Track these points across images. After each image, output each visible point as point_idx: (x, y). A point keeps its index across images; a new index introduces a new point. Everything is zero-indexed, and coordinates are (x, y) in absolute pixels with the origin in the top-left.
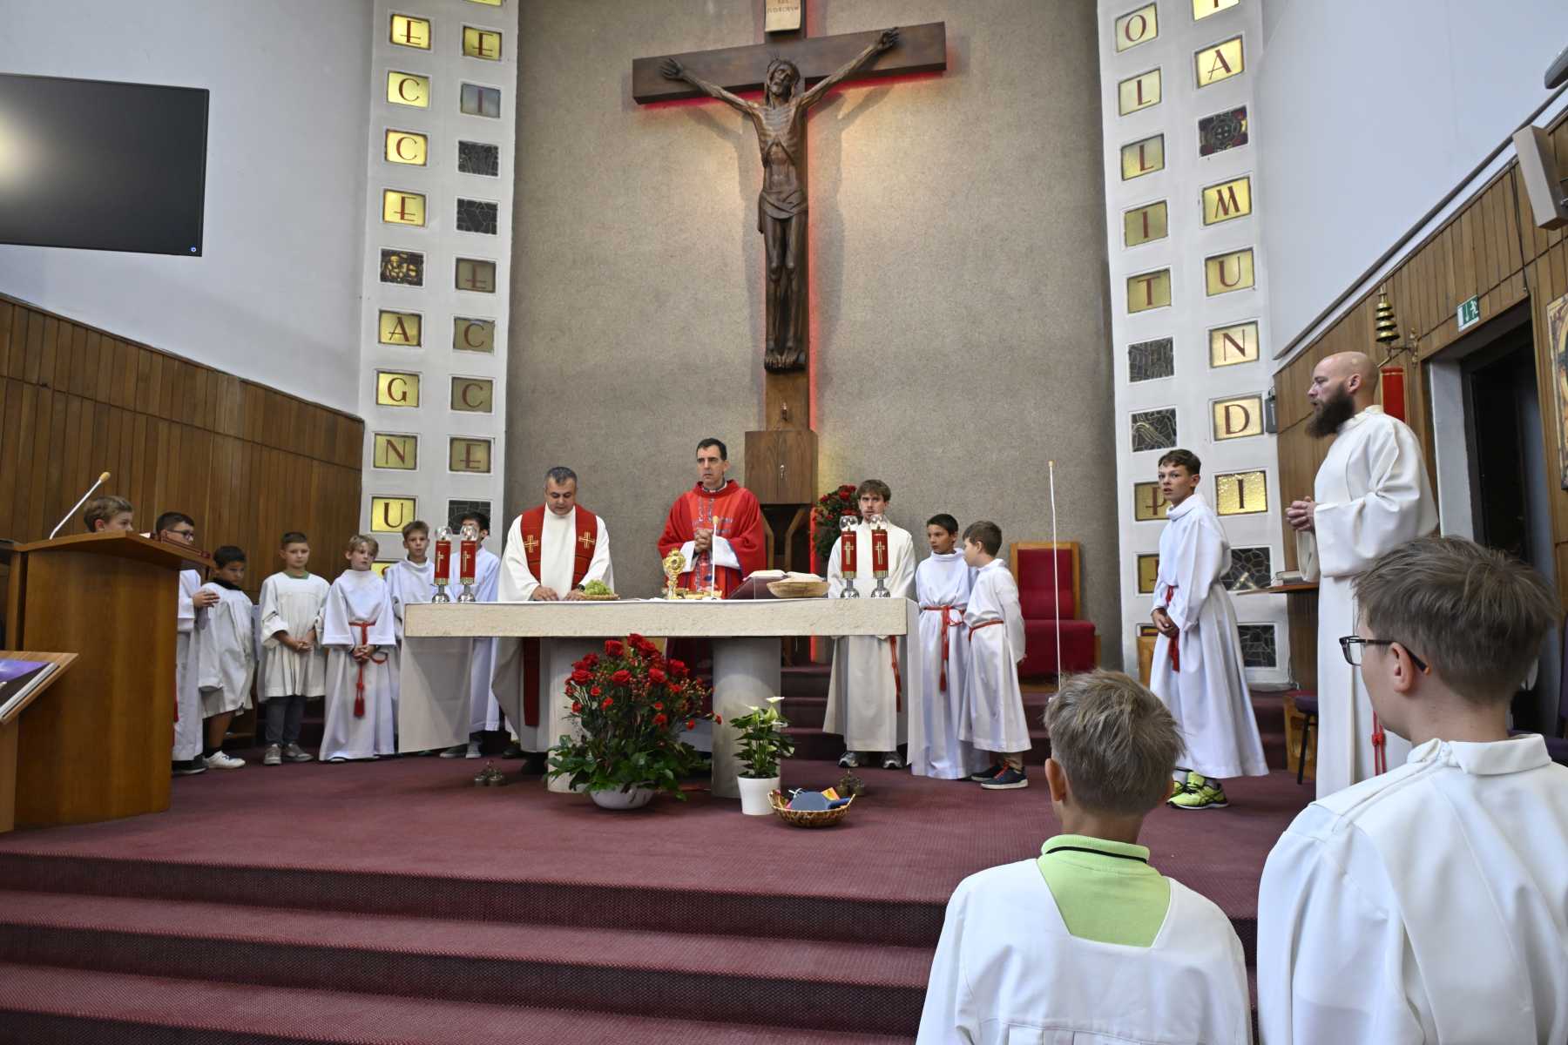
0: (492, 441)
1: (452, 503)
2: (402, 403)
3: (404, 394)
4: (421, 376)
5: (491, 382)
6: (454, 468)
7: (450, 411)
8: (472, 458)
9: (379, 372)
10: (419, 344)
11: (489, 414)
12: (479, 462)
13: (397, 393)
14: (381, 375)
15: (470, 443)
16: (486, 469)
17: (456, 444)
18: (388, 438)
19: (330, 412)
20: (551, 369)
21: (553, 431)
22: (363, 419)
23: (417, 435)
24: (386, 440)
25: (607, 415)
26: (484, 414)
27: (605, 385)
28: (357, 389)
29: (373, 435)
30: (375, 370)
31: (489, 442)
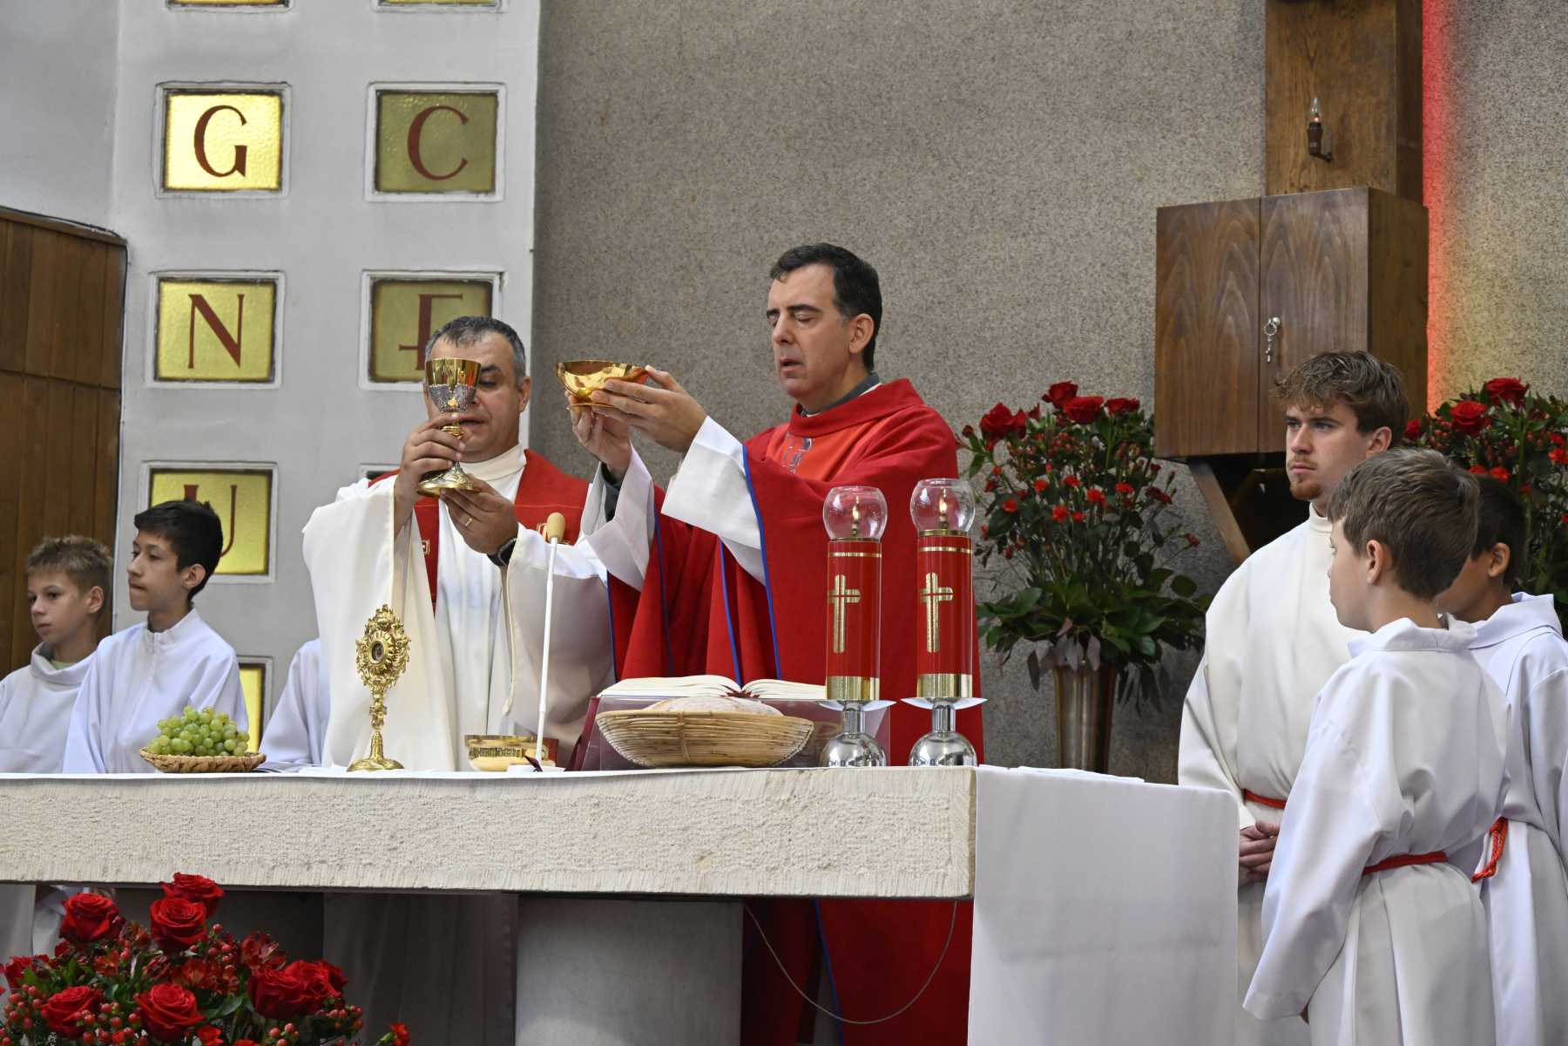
0: (496, 283)
2: (235, 180)
3: (241, 152)
4: (287, 93)
5: (494, 95)
6: (380, 372)
7: (371, 195)
9: (172, 91)
11: (482, 197)
13: (221, 157)
14: (177, 102)
15: (432, 293)
17: (385, 291)
18: (195, 288)
20: (653, 43)
21: (657, 240)
22: (122, 235)
23: (279, 274)
24: (191, 296)
25: (806, 179)
26: (472, 198)
27: (801, 82)
28: (109, 149)
29: (153, 280)
30: (157, 85)
31: (487, 286)
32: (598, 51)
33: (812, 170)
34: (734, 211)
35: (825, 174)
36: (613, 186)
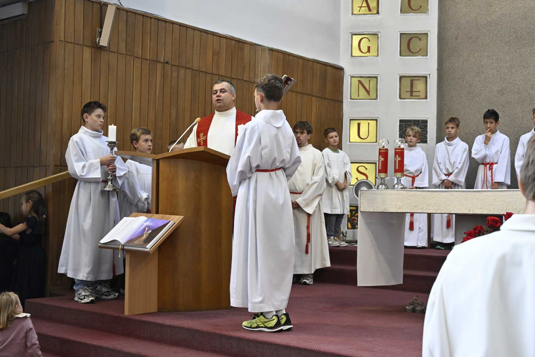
0: (428, 76)
1: (401, 121)
2: (368, 54)
3: (369, 48)
4: (379, 34)
5: (427, 34)
6: (402, 97)
7: (399, 57)
8: (414, 90)
9: (353, 34)
10: (378, 13)
11: (425, 57)
12: (419, 91)
13: (364, 49)
14: (354, 37)
15: (413, 79)
16: (424, 97)
17: (403, 80)
18: (359, 79)
19: (323, 64)
20: (469, 21)
21: (471, 66)
22: (343, 67)
23: (378, 75)
24: (358, 80)
25: (511, 52)
26: (422, 57)
27: (510, 29)
28: (339, 48)
29: (350, 77)
30: (350, 33)
31: (426, 77)
32: (455, 23)
33: (512, 50)
34: (491, 59)
35: (516, 51)
36: (459, 54)
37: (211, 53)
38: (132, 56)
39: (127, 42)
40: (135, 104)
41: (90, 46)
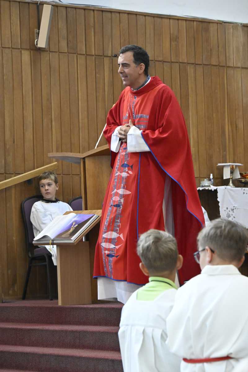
37: (168, 40)
38: (75, 53)
39: (69, 39)
40: (82, 104)
41: (29, 49)
